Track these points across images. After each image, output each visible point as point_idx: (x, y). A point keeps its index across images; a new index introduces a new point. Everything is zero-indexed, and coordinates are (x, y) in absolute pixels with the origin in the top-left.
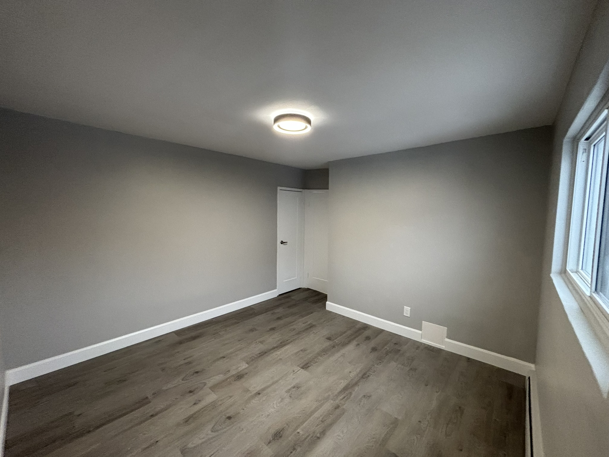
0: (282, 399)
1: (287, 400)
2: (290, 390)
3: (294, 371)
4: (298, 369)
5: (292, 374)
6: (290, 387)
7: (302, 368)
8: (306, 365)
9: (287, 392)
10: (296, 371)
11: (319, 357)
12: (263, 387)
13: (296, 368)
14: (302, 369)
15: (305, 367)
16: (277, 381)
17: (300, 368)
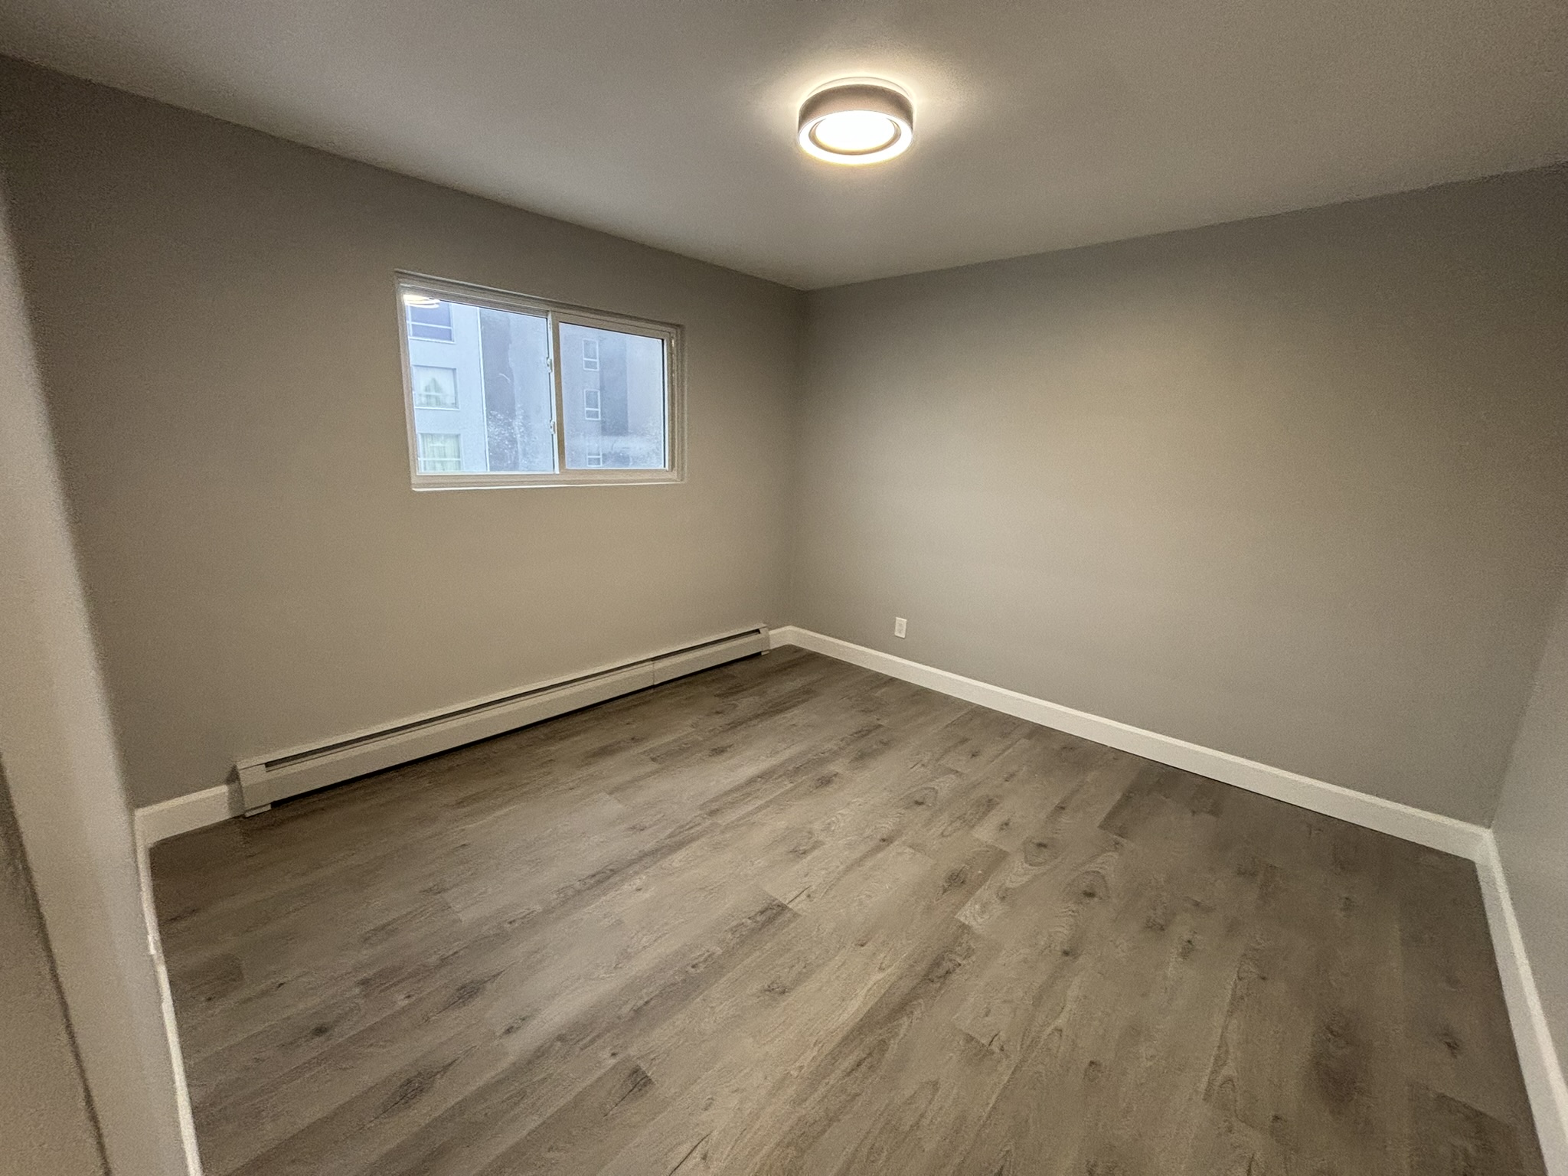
0: (827, 828)
1: (817, 826)
2: (814, 848)
3: (809, 896)
4: (793, 904)
5: (814, 888)
6: (816, 853)
7: (783, 908)
8: (770, 920)
9: (822, 843)
10: (803, 896)
11: (719, 951)
12: (880, 855)
13: (799, 906)
14: (786, 903)
15: (774, 913)
16: (849, 869)
17: (790, 906)
